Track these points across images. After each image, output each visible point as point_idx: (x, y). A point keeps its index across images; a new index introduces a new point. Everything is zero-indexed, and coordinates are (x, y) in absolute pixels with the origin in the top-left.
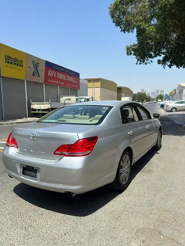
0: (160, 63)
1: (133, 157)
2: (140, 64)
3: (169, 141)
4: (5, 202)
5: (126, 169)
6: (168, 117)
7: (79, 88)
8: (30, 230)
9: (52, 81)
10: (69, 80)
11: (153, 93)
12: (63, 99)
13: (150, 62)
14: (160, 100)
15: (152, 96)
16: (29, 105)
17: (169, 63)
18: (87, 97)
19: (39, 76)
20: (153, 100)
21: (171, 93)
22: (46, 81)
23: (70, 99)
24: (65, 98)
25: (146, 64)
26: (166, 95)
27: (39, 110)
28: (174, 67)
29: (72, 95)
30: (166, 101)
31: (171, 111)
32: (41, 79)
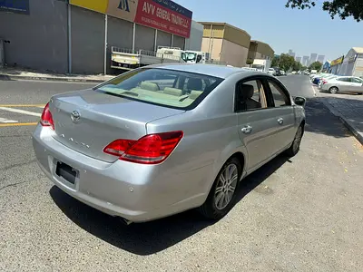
0: (327, 9)
1: (245, 167)
2: (293, 6)
3: (313, 143)
4: (32, 210)
5: (228, 186)
6: (322, 101)
7: (188, 36)
8: (54, 263)
9: (148, 21)
10: (175, 21)
11: (306, 58)
12: (161, 52)
13: (310, 5)
14: (315, 71)
15: (304, 63)
16: (109, 55)
17: (342, 11)
18: (198, 53)
19: (128, 10)
20: (304, 69)
21: (335, 61)
22: (138, 19)
23: (171, 53)
24: (164, 49)
25: (303, 7)
26: (327, 63)
27: (122, 65)
28: (351, 18)
29: (175, 46)
30: (324, 74)
31: (329, 92)
32: (131, 16)
